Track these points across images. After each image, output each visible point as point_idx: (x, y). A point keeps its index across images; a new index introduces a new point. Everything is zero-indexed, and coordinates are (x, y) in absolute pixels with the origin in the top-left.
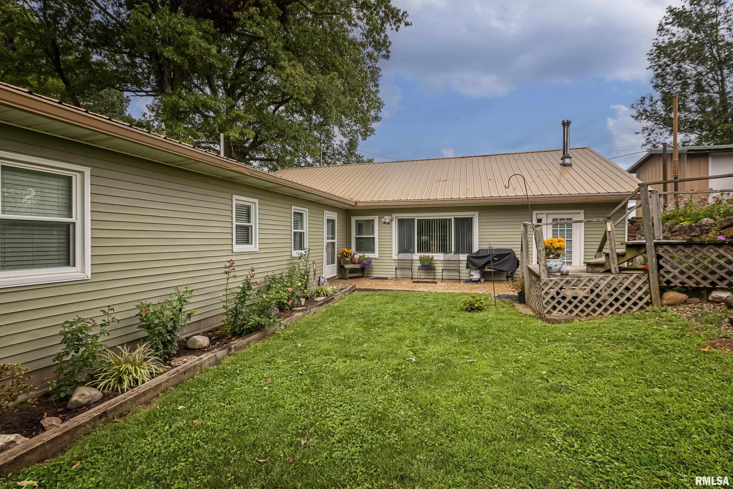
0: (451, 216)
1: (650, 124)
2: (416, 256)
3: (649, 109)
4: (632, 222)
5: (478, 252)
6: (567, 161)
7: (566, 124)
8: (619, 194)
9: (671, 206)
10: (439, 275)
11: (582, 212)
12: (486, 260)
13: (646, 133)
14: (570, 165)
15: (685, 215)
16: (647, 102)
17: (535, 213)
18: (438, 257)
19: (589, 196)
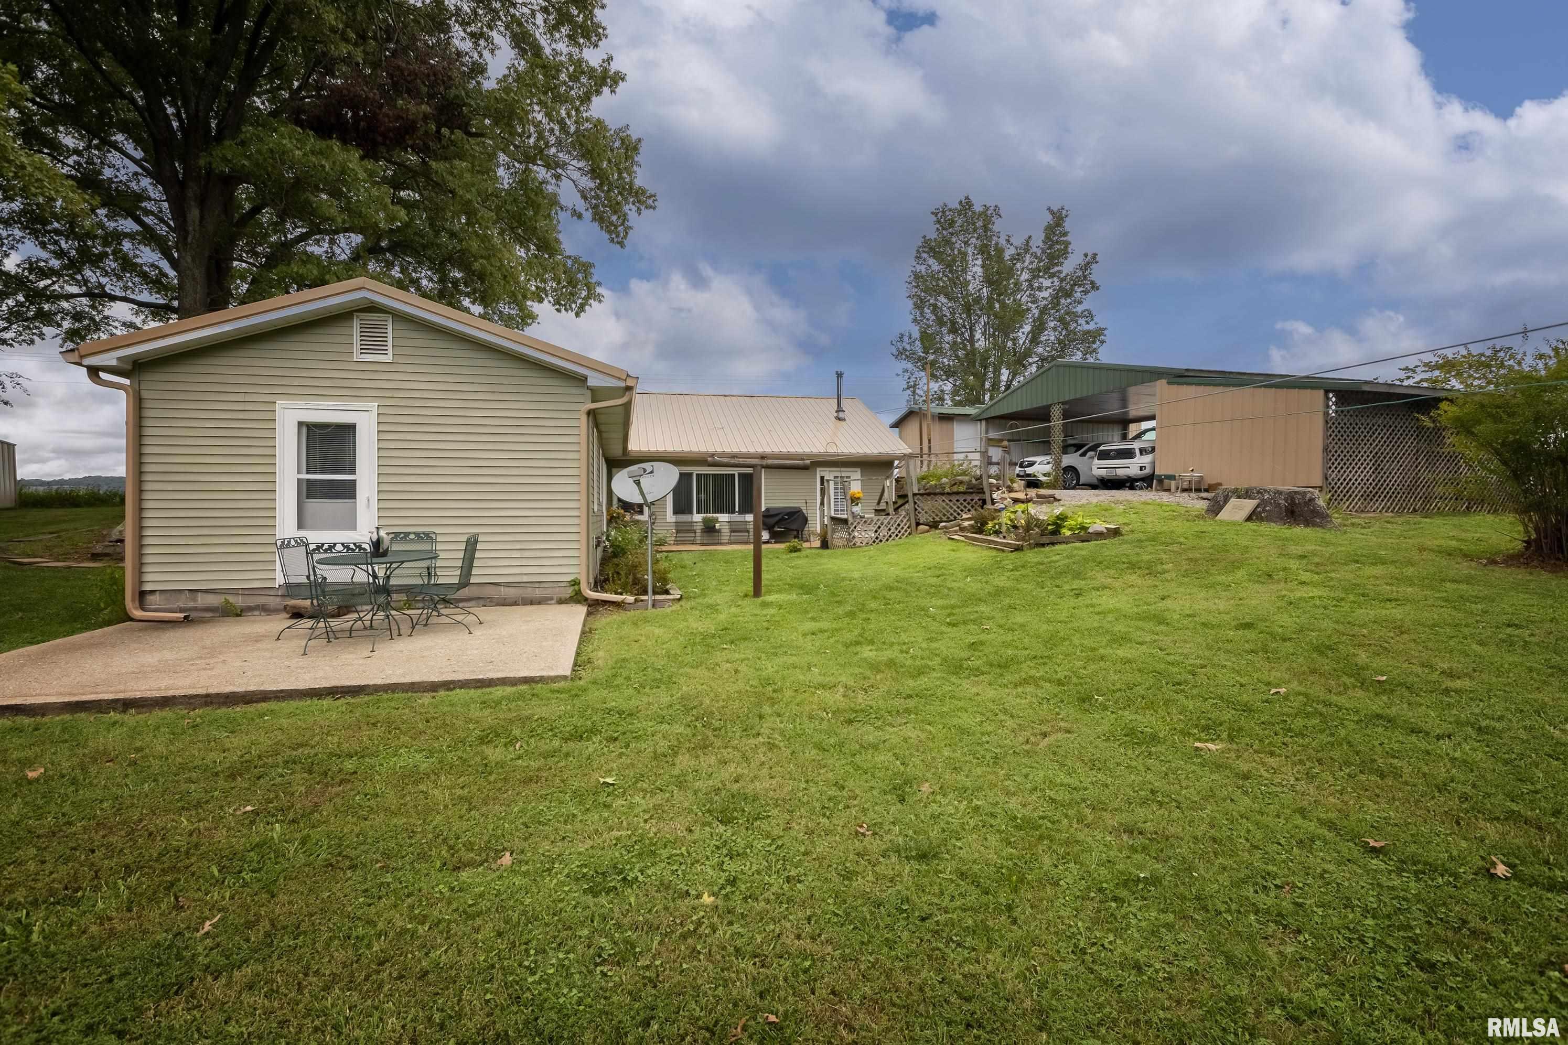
0: (735, 471)
1: (909, 366)
2: (697, 518)
3: (908, 347)
4: (897, 480)
5: (767, 510)
6: (841, 415)
7: (839, 375)
8: (888, 455)
9: (925, 468)
10: (725, 539)
11: (859, 470)
12: (777, 519)
13: (907, 375)
14: (844, 420)
15: (934, 476)
16: (906, 339)
17: (818, 469)
18: (724, 517)
19: (866, 456)
